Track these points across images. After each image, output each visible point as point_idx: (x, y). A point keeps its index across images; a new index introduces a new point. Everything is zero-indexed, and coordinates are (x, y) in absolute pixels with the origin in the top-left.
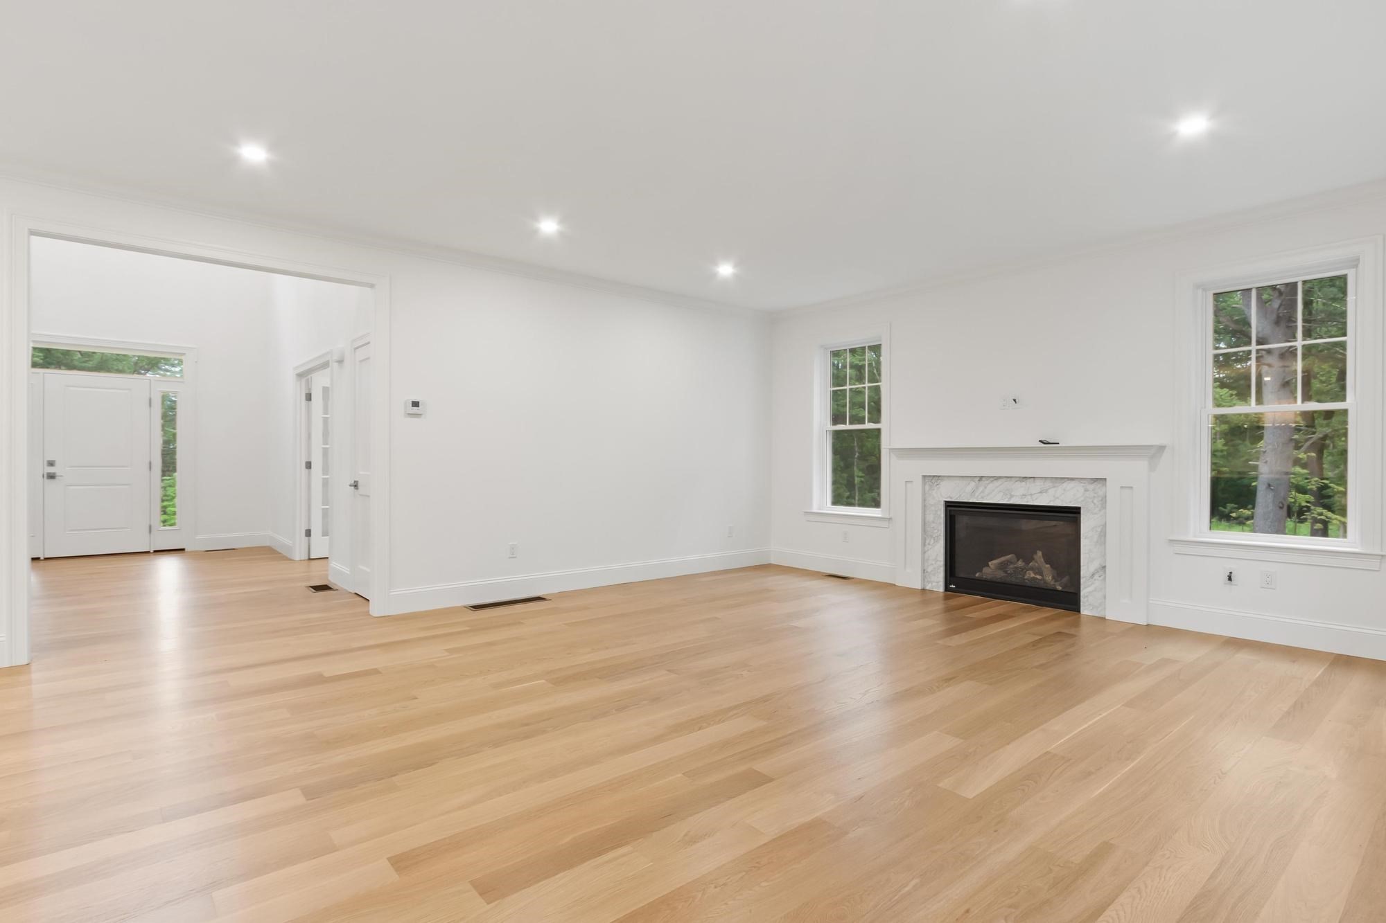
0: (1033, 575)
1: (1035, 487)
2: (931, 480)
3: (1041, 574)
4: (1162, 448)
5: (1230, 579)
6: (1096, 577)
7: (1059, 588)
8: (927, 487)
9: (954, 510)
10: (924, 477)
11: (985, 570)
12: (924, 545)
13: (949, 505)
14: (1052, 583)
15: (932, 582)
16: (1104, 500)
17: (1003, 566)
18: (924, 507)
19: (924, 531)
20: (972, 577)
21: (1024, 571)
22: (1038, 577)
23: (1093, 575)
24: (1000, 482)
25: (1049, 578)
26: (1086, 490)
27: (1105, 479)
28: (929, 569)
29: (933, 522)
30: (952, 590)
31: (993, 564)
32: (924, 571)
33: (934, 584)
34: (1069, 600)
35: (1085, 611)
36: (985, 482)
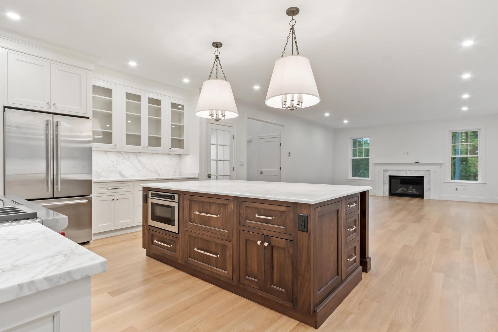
0: (410, 191)
1: (413, 172)
2: (385, 171)
3: (412, 191)
4: (442, 164)
5: (457, 189)
6: (428, 191)
7: (418, 194)
8: (384, 172)
9: (391, 177)
10: (383, 170)
11: (398, 191)
12: (383, 186)
13: (390, 176)
14: (416, 193)
15: (385, 194)
16: (430, 175)
17: (402, 190)
18: (383, 177)
19: (383, 182)
20: (395, 193)
21: (408, 190)
22: (412, 192)
23: (427, 190)
24: (404, 171)
25: (415, 192)
26: (425, 172)
27: (430, 170)
28: (385, 191)
29: (386, 180)
30: (391, 196)
31: (400, 189)
32: (383, 192)
33: (386, 195)
34: (421, 196)
35: (425, 198)
36: (400, 171)
